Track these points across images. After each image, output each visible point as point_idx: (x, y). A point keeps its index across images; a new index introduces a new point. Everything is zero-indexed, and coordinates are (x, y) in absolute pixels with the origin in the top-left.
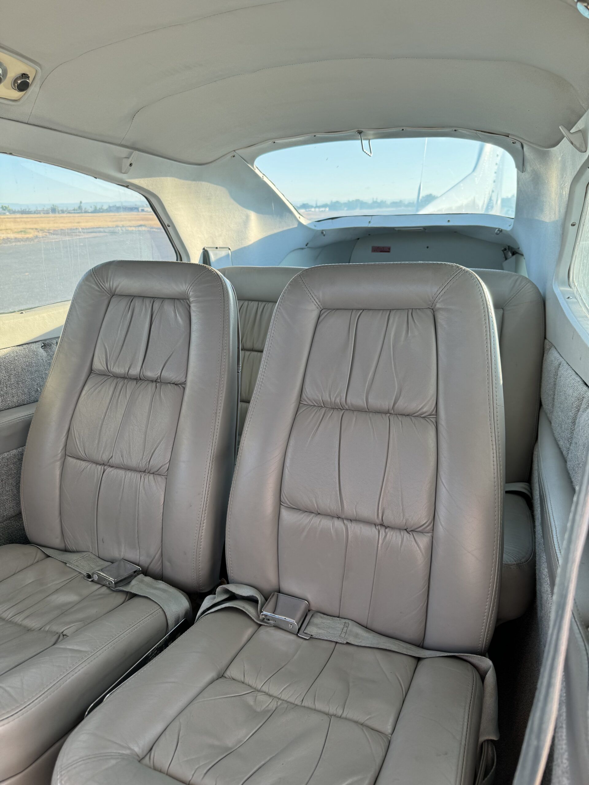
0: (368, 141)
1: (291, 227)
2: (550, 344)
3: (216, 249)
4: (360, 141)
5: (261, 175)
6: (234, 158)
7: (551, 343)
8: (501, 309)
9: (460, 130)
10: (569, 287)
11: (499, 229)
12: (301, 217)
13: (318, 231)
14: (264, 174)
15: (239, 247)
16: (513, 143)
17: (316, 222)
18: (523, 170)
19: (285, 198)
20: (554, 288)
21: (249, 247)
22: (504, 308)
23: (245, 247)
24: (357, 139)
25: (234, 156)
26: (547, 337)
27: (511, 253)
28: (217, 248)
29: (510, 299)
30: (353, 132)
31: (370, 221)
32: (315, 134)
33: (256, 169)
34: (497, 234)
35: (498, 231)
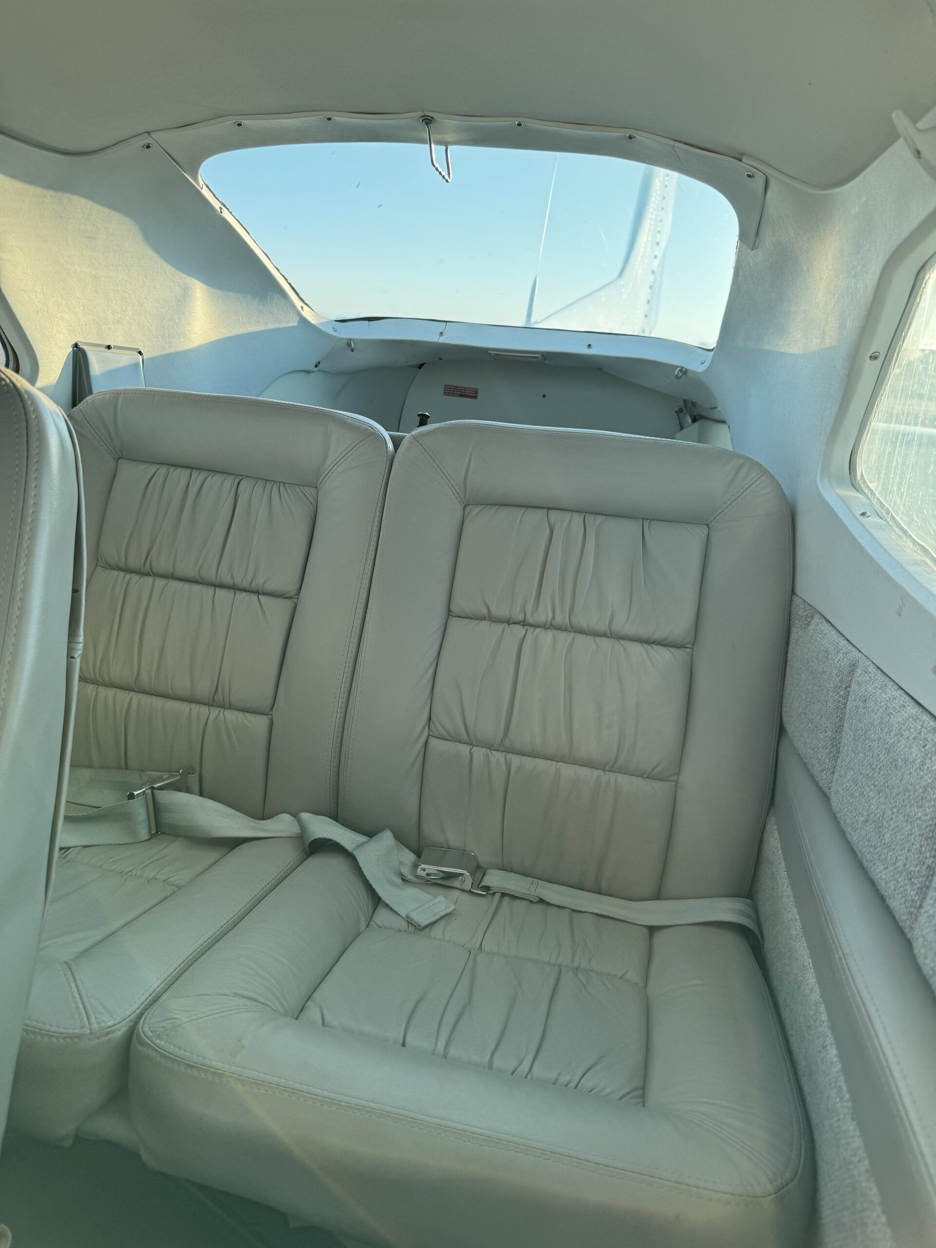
0: (444, 148)
1: (284, 325)
2: (807, 607)
3: (107, 350)
4: (428, 146)
5: (216, 205)
6: (147, 150)
7: (810, 605)
8: (705, 526)
9: (640, 137)
10: (853, 489)
11: (682, 367)
12: (305, 307)
13: (340, 339)
14: (223, 204)
15: (163, 352)
16: (749, 176)
17: (336, 322)
18: (754, 245)
19: (272, 263)
20: (821, 490)
21: (186, 353)
22: (711, 525)
23: (177, 353)
24: (421, 141)
25: (148, 147)
26: (799, 590)
27: (691, 417)
28: (109, 347)
29: (725, 506)
30: (411, 119)
31: (442, 331)
32: (328, 114)
33: (204, 187)
34: (678, 378)
35: (679, 372)
